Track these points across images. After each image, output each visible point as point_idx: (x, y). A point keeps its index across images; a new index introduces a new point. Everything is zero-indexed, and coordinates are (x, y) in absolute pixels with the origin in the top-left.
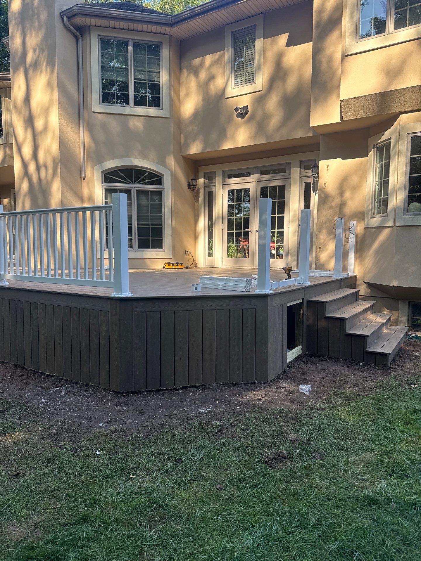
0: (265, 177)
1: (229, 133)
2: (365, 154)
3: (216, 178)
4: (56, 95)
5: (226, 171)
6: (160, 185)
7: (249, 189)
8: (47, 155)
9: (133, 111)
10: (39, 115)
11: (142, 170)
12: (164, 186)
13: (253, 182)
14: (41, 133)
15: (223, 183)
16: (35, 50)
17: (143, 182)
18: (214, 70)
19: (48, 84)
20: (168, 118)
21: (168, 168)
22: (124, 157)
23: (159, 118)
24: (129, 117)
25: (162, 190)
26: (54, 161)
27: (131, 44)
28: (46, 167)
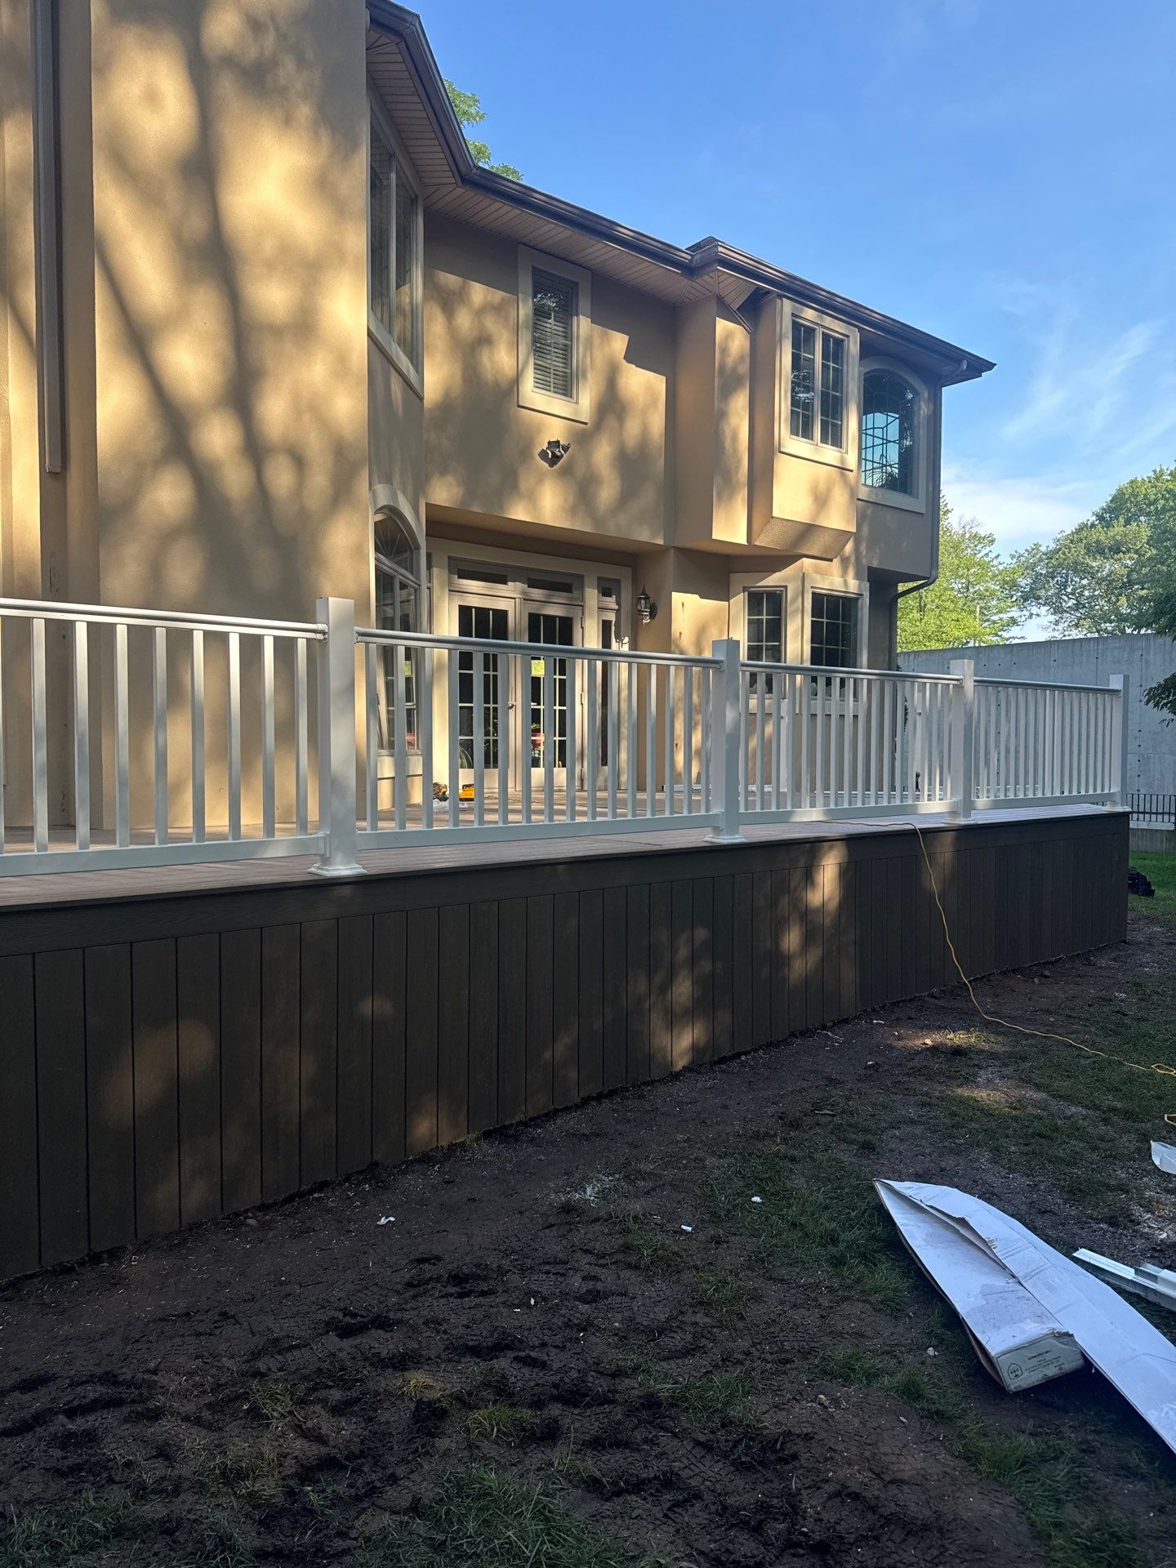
0: (537, 593)
1: (524, 484)
2: (725, 596)
3: (435, 571)
4: (357, 241)
5: (455, 559)
6: (412, 573)
7: (504, 613)
8: (307, 417)
9: (398, 357)
10: (270, 266)
11: (398, 525)
12: (418, 577)
13: (514, 598)
14: (277, 331)
15: (449, 586)
16: (255, 25)
17: (398, 559)
18: (491, 324)
19: (321, 186)
20: (421, 399)
21: (422, 530)
22: (389, 480)
23: (414, 392)
24: (391, 368)
25: (416, 586)
26: (339, 449)
27: (394, 168)
28: (299, 460)
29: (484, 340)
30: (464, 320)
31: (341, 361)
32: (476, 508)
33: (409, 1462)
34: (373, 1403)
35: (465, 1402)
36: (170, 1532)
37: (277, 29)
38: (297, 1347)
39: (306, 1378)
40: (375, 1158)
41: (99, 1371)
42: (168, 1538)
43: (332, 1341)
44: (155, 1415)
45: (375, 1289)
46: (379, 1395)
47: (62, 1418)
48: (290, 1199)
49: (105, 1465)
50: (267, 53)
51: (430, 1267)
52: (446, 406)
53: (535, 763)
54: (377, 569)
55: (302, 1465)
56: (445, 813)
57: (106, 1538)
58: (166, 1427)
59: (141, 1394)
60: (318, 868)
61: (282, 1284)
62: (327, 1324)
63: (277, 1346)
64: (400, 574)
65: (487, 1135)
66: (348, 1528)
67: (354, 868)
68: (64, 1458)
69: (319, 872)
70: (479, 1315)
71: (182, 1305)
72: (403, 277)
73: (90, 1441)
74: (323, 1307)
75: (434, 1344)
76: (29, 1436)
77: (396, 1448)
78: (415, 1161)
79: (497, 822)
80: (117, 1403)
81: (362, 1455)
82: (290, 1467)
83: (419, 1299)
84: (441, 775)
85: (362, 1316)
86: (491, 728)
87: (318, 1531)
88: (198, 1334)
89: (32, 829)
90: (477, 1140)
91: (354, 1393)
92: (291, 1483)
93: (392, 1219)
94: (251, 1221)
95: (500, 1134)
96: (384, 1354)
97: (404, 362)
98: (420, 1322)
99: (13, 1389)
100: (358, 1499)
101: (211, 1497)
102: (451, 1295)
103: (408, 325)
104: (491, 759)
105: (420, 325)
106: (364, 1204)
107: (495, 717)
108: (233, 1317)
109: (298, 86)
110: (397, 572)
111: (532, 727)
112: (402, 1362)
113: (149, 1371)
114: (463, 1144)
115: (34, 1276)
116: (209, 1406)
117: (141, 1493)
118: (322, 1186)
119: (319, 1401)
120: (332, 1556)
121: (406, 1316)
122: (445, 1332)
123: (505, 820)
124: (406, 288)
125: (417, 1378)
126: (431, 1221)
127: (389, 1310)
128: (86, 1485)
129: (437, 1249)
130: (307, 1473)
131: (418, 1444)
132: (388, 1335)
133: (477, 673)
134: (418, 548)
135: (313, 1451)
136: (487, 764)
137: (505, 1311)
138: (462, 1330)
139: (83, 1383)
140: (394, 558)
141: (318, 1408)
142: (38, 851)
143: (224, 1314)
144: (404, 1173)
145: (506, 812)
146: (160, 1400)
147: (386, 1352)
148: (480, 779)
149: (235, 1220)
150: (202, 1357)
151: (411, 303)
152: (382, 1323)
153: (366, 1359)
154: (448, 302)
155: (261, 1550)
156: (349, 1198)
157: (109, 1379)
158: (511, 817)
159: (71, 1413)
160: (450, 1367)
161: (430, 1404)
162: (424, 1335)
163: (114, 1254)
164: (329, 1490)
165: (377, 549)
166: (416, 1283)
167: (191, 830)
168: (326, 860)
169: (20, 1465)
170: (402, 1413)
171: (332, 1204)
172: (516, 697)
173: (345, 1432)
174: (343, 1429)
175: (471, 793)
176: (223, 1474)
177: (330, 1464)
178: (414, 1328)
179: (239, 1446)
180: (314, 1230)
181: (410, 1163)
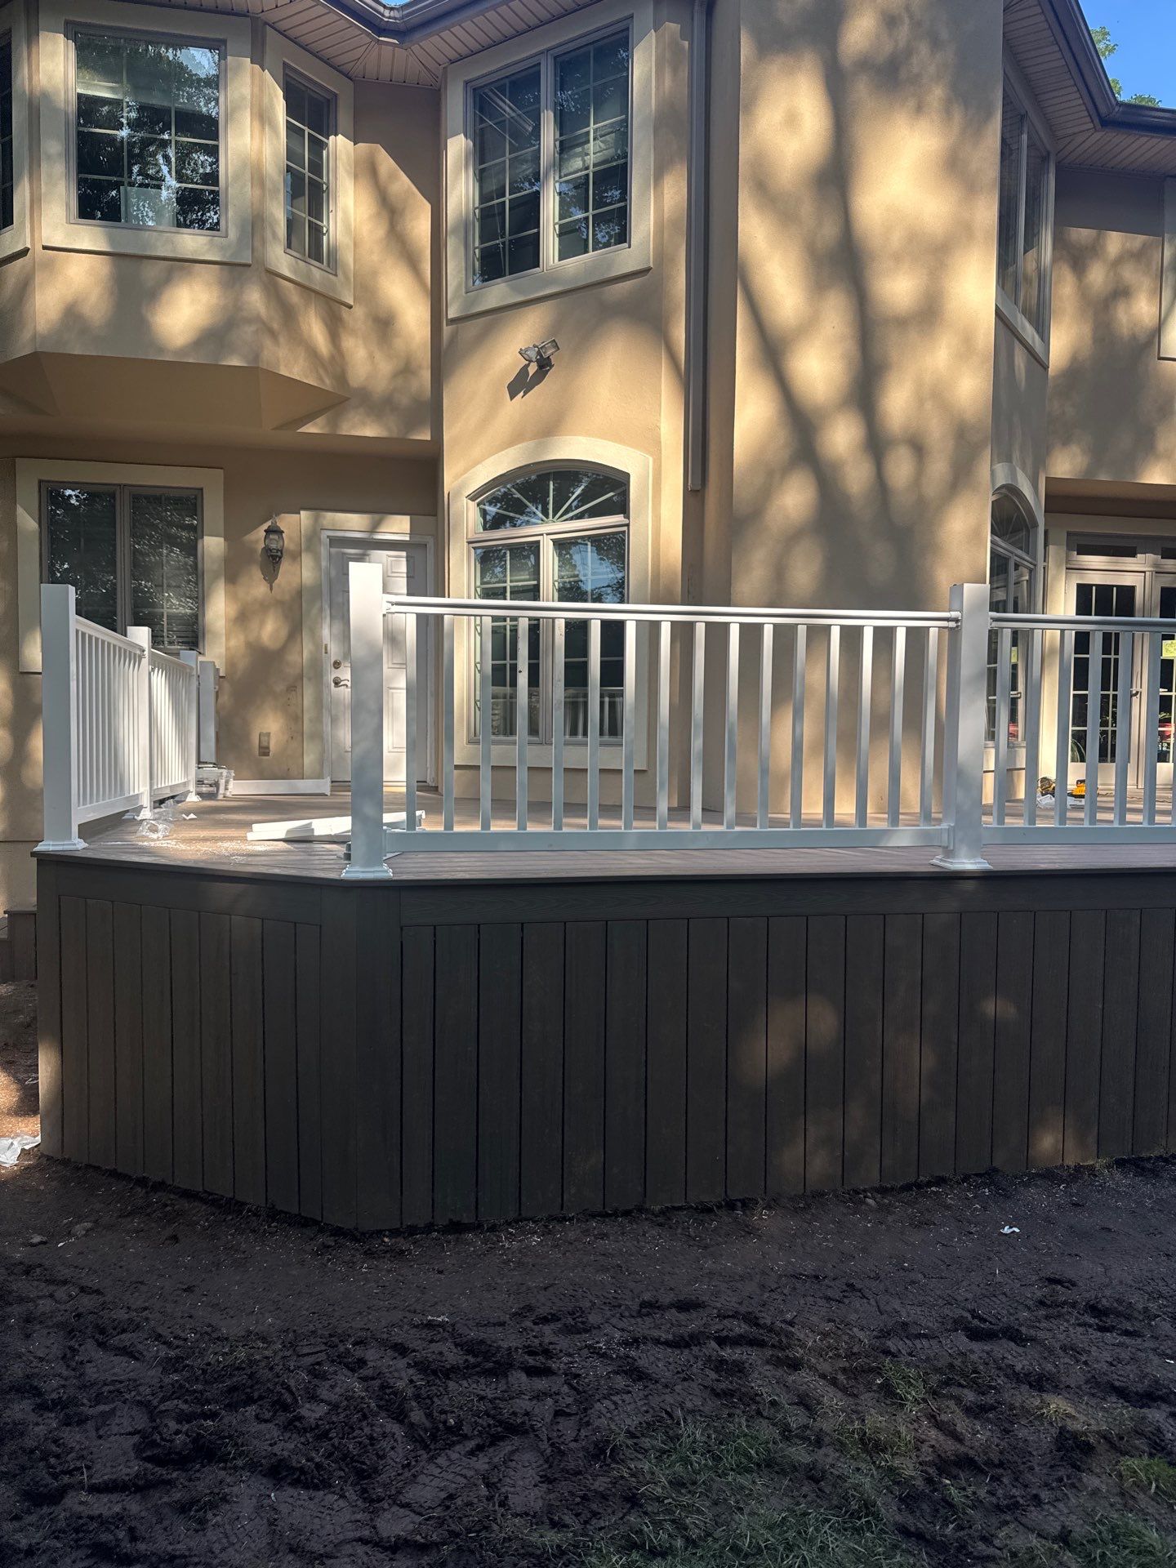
0: (1171, 564)
1: (1163, 444)
3: (1051, 548)
4: (987, 213)
5: (1075, 534)
6: (1028, 553)
7: (1132, 589)
8: (929, 406)
9: (1024, 328)
10: (897, 258)
11: (1014, 502)
12: (1034, 557)
13: (1144, 572)
14: (902, 322)
15: (1067, 563)
16: (890, 21)
17: (1013, 539)
18: (1129, 274)
19: (953, 166)
20: (1045, 367)
21: (1041, 507)
22: (1008, 459)
23: (1039, 362)
24: (1016, 341)
25: (1032, 566)
26: (961, 433)
27: (1025, 129)
28: (918, 448)
29: (1121, 293)
30: (1097, 276)
31: (967, 341)
32: (1103, 477)
33: (1053, 1489)
34: (1009, 1415)
35: (1116, 1444)
36: (816, 1481)
37: (911, 17)
38: (925, 1336)
39: (938, 1370)
40: (994, 1165)
41: (743, 1309)
42: (814, 1485)
43: (962, 1340)
44: (795, 1365)
45: (1004, 1299)
46: (1015, 1408)
47: (713, 1344)
48: (907, 1188)
49: (754, 1398)
50: (901, 44)
51: (1063, 1289)
52: (1074, 371)
53: (1163, 757)
54: (992, 552)
55: (939, 1456)
56: (1051, 809)
57: (759, 1465)
58: (804, 1379)
59: (780, 1341)
60: (941, 860)
61: (904, 1269)
62: (955, 1321)
63: (904, 1329)
64: (1016, 555)
65: (1120, 1163)
66: (992, 1536)
67: (979, 863)
68: (718, 1381)
69: (942, 864)
70: (1125, 1355)
71: (810, 1267)
72: (1032, 240)
73: (740, 1371)
74: (949, 1304)
75: (1076, 1375)
76: (686, 1352)
77: (1037, 1469)
78: (1037, 1175)
79: (1112, 822)
80: (761, 1344)
81: (1001, 1465)
82: (927, 1454)
83: (1053, 1320)
84: (1048, 767)
85: (990, 1323)
86: (1110, 718)
87: (960, 1528)
88: (828, 1299)
89: (654, 809)
90: (1108, 1167)
91: (989, 1399)
92: (931, 1471)
93: (1017, 1230)
94: (870, 1201)
95: (1133, 1164)
96: (1018, 1368)
97: (1029, 332)
98: (1057, 1346)
99: (672, 1305)
100: (999, 1508)
101: (850, 1459)
102: (1090, 1326)
103: (1035, 293)
104: (1107, 752)
105: (1047, 290)
106: (985, 1208)
107: (1115, 706)
108: (860, 1291)
109: (932, 69)
110: (1012, 553)
111: (1160, 716)
112: (1040, 1383)
113: (784, 1321)
114: (1091, 1168)
115: (680, 1208)
116: (844, 1370)
117: (787, 1434)
118: (940, 1181)
119: (952, 1397)
120: (978, 1558)
121: (1041, 1335)
122: (1085, 1363)
123: (1122, 820)
124: (1032, 253)
125: (1057, 1404)
126: (1060, 1242)
127: (1021, 1325)
128: (738, 1411)
129: (1070, 1273)
130: (945, 1465)
131: (1062, 1472)
132: (1020, 1350)
133: (1095, 656)
134: (1035, 525)
135: (950, 1446)
136: (1103, 757)
137: (1156, 1360)
138: (1105, 1366)
139: (729, 1316)
140: (1009, 539)
141: (952, 1403)
142: (660, 828)
143: (851, 1286)
144: (1027, 1185)
145: (1123, 811)
146: (799, 1353)
147: (1021, 1366)
148: (1092, 775)
149: (855, 1196)
150: (834, 1321)
151: (1038, 268)
152: (1014, 1336)
153: (1000, 1369)
154: (1078, 260)
155: (904, 1526)
156: (967, 1198)
157: (751, 1319)
158: (1129, 817)
159: (722, 1341)
160: (1093, 1402)
161: (1075, 1435)
162: (1062, 1360)
163: (747, 1204)
164: (970, 1490)
165: (993, 532)
166: (1049, 1303)
167: (821, 816)
168: (949, 853)
169: (682, 1376)
170: (1042, 1436)
171: (949, 1201)
172: (1142, 683)
173: (980, 1436)
174: (978, 1432)
175: (1082, 790)
176: (861, 1439)
177: (966, 1463)
178: (1051, 1351)
179: (876, 1419)
180: (935, 1224)
181: (1033, 1177)
